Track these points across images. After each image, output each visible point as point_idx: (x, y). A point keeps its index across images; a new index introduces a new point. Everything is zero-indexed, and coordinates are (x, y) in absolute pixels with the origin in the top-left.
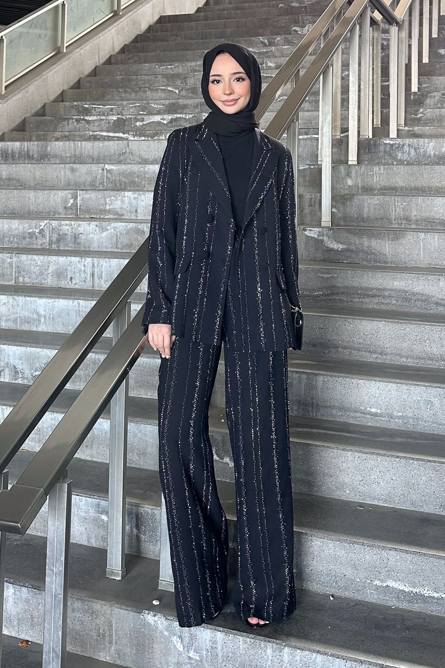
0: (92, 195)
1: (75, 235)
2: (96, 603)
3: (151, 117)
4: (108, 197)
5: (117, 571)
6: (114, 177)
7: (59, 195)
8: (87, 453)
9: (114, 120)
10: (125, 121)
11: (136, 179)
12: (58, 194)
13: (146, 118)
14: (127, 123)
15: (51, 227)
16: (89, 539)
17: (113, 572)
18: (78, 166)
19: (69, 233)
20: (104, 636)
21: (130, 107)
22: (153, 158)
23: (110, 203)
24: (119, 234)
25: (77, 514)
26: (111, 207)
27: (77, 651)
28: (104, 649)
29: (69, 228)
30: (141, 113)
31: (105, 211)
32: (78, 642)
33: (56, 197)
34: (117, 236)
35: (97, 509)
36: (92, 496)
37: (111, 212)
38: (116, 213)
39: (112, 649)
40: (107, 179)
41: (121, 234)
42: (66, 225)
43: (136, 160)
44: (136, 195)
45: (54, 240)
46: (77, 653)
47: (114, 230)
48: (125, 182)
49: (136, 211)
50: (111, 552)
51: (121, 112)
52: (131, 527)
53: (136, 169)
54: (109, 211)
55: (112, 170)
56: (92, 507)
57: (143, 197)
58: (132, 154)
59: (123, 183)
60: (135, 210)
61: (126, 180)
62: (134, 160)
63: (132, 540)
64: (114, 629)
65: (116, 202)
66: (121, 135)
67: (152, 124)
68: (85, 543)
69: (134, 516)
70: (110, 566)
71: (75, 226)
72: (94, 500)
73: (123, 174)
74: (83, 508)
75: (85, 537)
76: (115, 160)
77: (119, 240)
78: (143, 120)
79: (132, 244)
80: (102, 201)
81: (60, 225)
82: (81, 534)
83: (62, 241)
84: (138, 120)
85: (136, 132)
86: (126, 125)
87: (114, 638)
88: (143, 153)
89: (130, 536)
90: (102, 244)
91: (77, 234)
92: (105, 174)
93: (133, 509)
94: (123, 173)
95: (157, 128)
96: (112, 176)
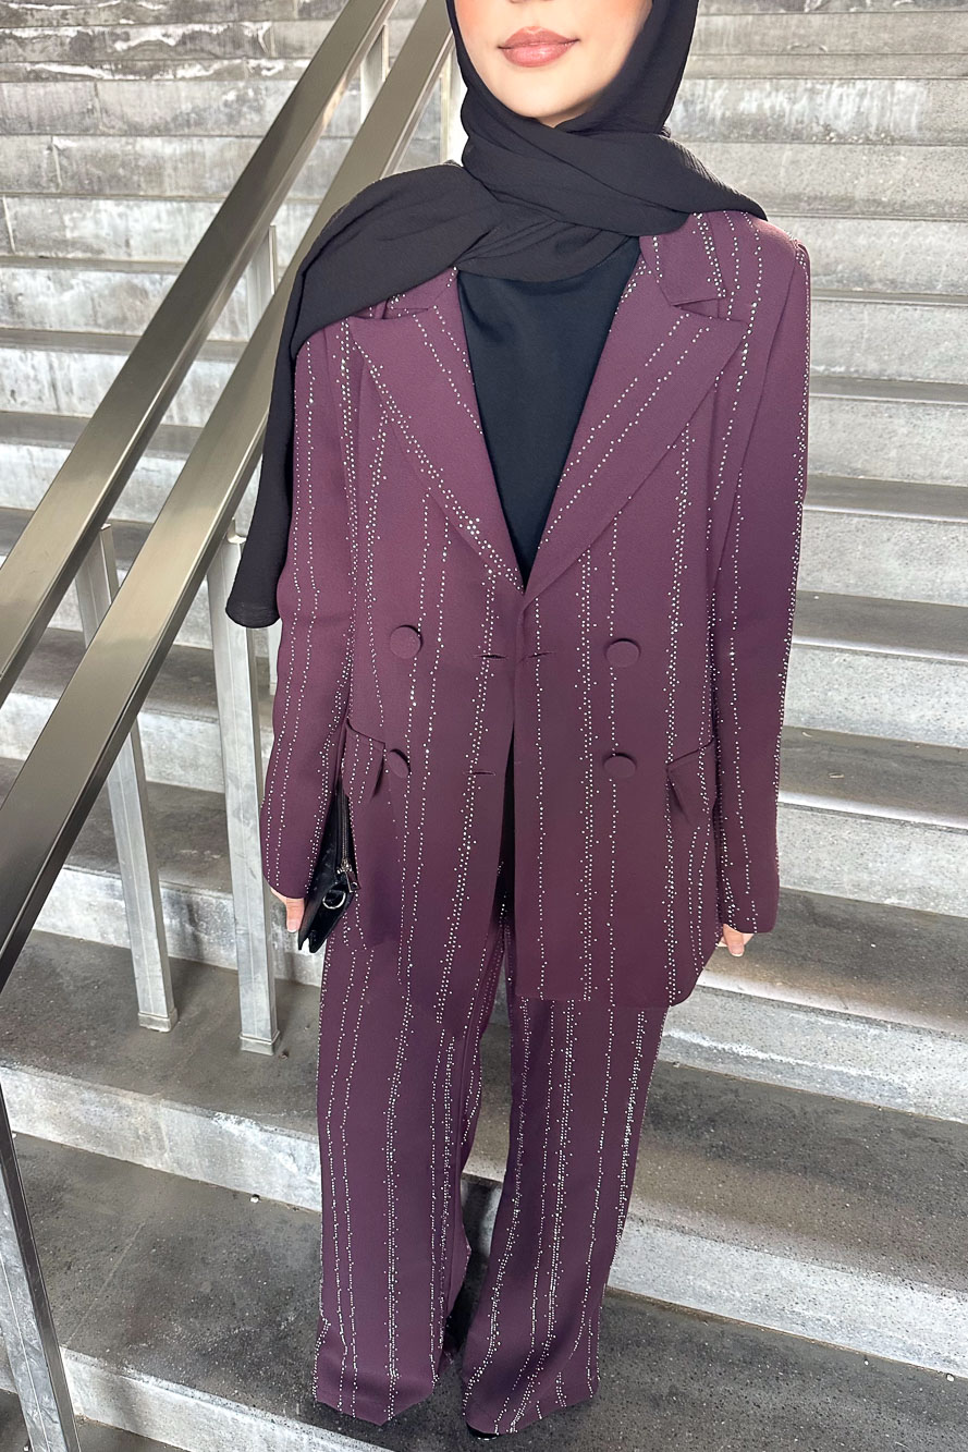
0: (34, 206)
1: (10, 297)
3: (142, 30)
4: (66, 211)
6: (75, 166)
9: (72, 39)
10: (92, 39)
11: (121, 171)
13: (132, 32)
14: (96, 44)
21: (99, 9)
22: (151, 122)
23: (71, 224)
24: (96, 295)
26: (76, 234)
30: (123, 21)
31: (64, 244)
34: (93, 300)
37: (78, 245)
38: (87, 248)
40: (61, 170)
41: (101, 296)
43: (117, 127)
44: (122, 209)
47: (86, 288)
48: (99, 178)
49: (127, 244)
51: (83, 19)
52: (181, 922)
53: (118, 146)
54: (74, 244)
55: (69, 148)
57: (136, 212)
58: (106, 112)
59: (95, 180)
60: (124, 241)
61: (100, 173)
62: (113, 127)
65: (84, 223)
66: (85, 70)
67: (145, 47)
71: (7, 278)
73: (92, 158)
76: (75, 126)
77: (98, 308)
78: (127, 38)
79: (125, 319)
80: (55, 221)
84: (116, 38)
85: (116, 65)
86: (94, 49)
88: (129, 111)
89: (182, 934)
90: (66, 316)
91: (14, 295)
92: (56, 158)
93: (180, 896)
94: (92, 156)
95: (157, 56)
96: (71, 164)
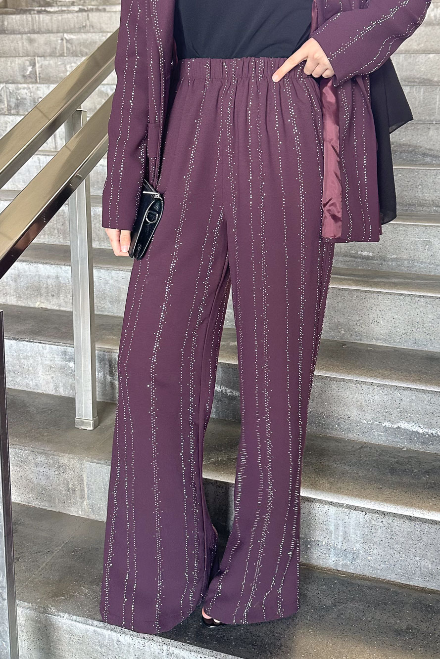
0: (51, 62)
1: (34, 99)
2: (63, 456)
4: (69, 64)
5: (87, 421)
6: (74, 48)
7: (17, 63)
8: (54, 303)
12: (15, 61)
15: (8, 90)
16: (56, 387)
17: (83, 422)
18: (36, 36)
19: (28, 97)
20: (74, 490)
25: (41, 363)
27: (44, 506)
28: (75, 504)
29: (27, 92)
32: (45, 497)
33: (13, 64)
35: (63, 356)
36: (56, 344)
39: (85, 503)
40: (67, 49)
42: (24, 88)
45: (13, 105)
46: (44, 508)
50: (80, 401)
52: (104, 374)
53: (98, 37)
55: (71, 39)
56: (58, 355)
58: (93, 27)
61: (87, 51)
63: (105, 387)
64: (85, 483)
68: (53, 393)
69: (107, 363)
70: (80, 415)
71: (34, 89)
72: (59, 347)
74: (48, 356)
75: (52, 386)
80: (62, 68)
81: (18, 89)
82: (47, 383)
83: (21, 105)
87: (86, 492)
89: (104, 384)
91: (37, 98)
92: (65, 44)
93: (105, 355)
94: (83, 42)
96: (72, 47)
